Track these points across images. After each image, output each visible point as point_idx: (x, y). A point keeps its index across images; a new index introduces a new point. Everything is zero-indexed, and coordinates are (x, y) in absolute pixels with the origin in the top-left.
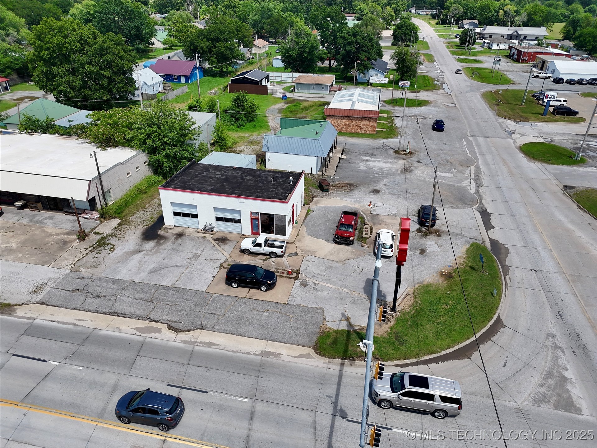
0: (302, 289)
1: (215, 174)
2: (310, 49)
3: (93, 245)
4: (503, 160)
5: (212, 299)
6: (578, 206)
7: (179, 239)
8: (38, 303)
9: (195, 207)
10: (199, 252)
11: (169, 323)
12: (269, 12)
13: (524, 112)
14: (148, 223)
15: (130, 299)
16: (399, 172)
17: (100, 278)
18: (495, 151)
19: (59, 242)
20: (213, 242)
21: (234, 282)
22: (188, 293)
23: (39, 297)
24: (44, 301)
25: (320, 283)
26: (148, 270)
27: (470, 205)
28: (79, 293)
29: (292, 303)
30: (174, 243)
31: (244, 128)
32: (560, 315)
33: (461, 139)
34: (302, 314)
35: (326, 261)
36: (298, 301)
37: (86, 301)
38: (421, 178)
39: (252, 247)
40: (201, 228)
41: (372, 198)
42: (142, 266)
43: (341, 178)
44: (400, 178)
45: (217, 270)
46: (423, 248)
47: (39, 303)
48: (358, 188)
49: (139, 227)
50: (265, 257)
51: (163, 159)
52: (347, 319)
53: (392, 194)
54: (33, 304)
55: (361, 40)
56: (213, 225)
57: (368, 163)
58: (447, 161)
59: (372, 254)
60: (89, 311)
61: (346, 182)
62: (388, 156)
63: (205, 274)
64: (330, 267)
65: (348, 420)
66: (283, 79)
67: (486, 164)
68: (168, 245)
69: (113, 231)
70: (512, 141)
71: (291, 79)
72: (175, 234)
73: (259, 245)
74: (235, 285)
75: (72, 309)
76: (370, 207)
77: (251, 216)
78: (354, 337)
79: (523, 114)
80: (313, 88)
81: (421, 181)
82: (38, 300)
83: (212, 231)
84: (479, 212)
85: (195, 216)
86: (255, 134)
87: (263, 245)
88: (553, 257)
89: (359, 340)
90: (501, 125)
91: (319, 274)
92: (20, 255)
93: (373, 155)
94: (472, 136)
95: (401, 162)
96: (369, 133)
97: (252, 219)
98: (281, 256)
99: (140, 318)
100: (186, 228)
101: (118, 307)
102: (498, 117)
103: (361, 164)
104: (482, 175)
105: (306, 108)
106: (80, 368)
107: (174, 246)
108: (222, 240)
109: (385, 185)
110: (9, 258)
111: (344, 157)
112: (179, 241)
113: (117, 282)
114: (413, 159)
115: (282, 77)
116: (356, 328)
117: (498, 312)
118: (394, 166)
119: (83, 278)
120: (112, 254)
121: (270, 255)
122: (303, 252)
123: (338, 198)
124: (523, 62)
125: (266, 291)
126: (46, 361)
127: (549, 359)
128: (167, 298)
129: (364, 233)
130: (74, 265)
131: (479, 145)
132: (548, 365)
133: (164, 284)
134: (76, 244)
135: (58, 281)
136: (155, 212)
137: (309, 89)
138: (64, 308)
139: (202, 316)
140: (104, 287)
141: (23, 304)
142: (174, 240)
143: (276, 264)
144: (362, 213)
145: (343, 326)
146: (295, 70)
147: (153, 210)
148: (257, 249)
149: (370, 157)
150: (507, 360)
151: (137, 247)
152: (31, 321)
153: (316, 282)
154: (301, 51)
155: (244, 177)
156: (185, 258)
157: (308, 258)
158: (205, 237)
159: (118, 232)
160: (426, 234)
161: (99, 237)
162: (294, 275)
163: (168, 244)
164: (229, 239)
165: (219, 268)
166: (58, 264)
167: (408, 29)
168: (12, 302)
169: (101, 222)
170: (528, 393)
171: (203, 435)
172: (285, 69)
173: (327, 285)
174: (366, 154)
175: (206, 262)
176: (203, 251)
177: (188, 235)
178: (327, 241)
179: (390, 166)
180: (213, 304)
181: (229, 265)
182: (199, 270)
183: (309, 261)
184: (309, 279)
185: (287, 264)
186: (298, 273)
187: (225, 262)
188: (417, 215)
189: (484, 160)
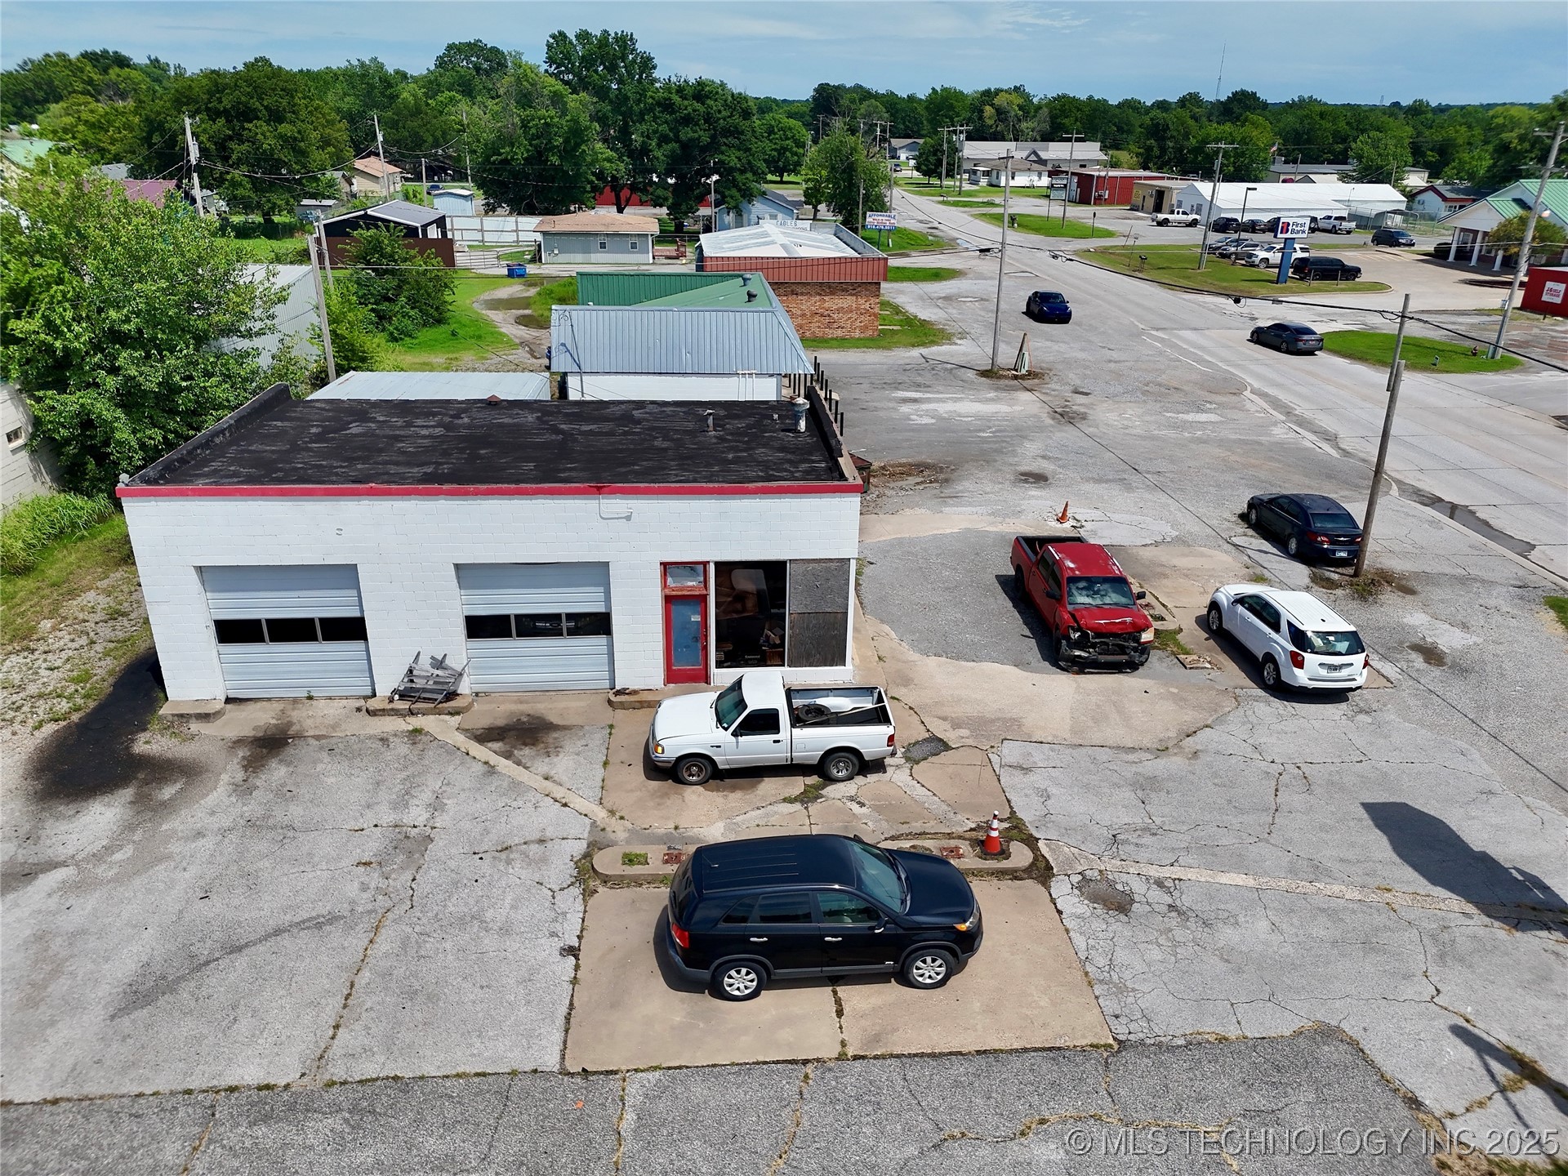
0: (1118, 926)
1: (409, 425)
2: (567, 141)
4: (1309, 373)
5: (630, 1116)
7: (273, 764)
9: (346, 575)
10: (417, 814)
12: (386, 88)
14: (64, 706)
16: (1049, 421)
20: (480, 751)
21: (737, 965)
22: (452, 1111)
25: (1176, 872)
26: (104, 990)
29: (1138, 1031)
30: (250, 791)
31: (415, 341)
33: (1134, 335)
34: (1259, 1100)
35: (1103, 755)
36: (1165, 1011)
38: (1134, 431)
39: (725, 737)
40: (384, 689)
41: (1043, 497)
42: (57, 972)
44: (1068, 435)
45: (571, 902)
46: (1417, 640)
48: (961, 472)
50: (797, 785)
51: (103, 409)
52: (1527, 1070)
53: (1099, 481)
55: (720, 112)
56: (455, 662)
57: (924, 406)
58: (1159, 385)
59: (1260, 692)
61: (904, 460)
62: (966, 385)
63: (512, 944)
64: (1145, 786)
66: (488, 237)
67: (1276, 385)
71: (512, 237)
72: (239, 742)
73: (764, 722)
74: (739, 981)
76: (1067, 525)
77: (665, 585)
79: (1225, 284)
80: (603, 246)
81: (1142, 437)
83: (452, 695)
84: (1424, 504)
85: (351, 629)
87: (784, 719)
90: (1198, 305)
91: (1131, 829)
93: (920, 387)
94: (1156, 329)
95: (1027, 396)
96: (857, 334)
97: (669, 600)
98: (877, 765)
100: (295, 701)
102: (1170, 291)
103: (905, 409)
104: (1302, 412)
107: (252, 807)
108: (524, 733)
109: (1044, 457)
111: (834, 396)
112: (277, 772)
114: (1054, 386)
115: (482, 230)
118: (1017, 408)
121: (824, 768)
122: (964, 732)
123: (923, 510)
124: (1099, 201)
125: (941, 983)
131: (1200, 347)
133: (250, 1074)
136: (98, 648)
137: (587, 251)
142: (240, 775)
143: (877, 809)
146: (524, 206)
147: (84, 641)
148: (759, 747)
149: (916, 391)
153: (1154, 872)
154: (537, 148)
155: (564, 426)
156: (346, 863)
157: (1011, 752)
158: (417, 731)
160: (1364, 593)
162: (1020, 856)
163: (211, 799)
164: (555, 720)
165: (576, 891)
167: (787, 139)
172: (486, 213)
173: (1225, 879)
174: (897, 385)
175: (485, 867)
176: (437, 805)
177: (318, 738)
178: (1019, 664)
179: (1002, 408)
181: (629, 860)
182: (462, 922)
183: (1026, 770)
184: (1110, 865)
185: (934, 803)
186: (1031, 842)
187: (594, 846)
188: (1250, 532)
189: (1258, 376)
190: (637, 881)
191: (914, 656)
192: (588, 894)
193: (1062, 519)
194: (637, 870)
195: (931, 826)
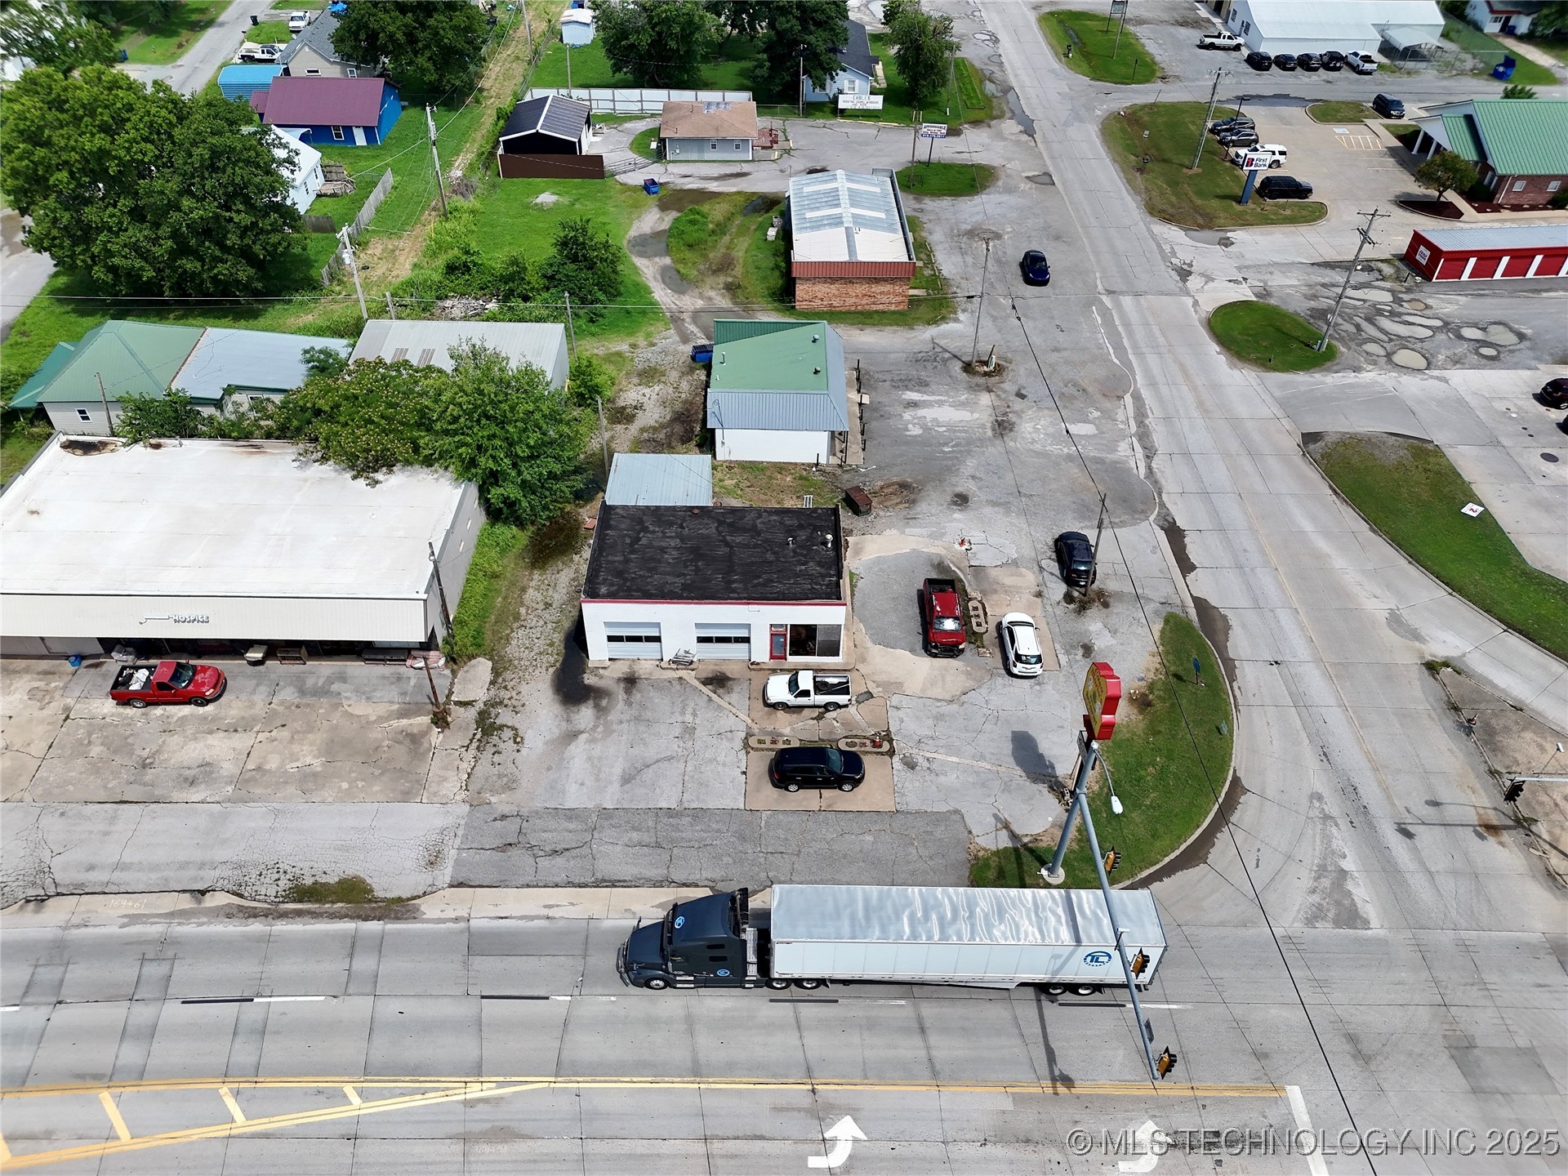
0: (909, 774)
1: (665, 535)
3: (475, 734)
4: (1183, 369)
5: (763, 822)
6: (1331, 487)
7: (635, 692)
8: (451, 886)
9: (656, 624)
10: (689, 718)
11: (711, 884)
13: (1200, 194)
14: (552, 660)
15: (619, 848)
16: (990, 433)
17: (537, 813)
18: (1161, 340)
19: (401, 738)
20: (705, 689)
21: (792, 782)
22: (718, 818)
23: (446, 874)
24: (461, 880)
25: (935, 755)
26: (615, 778)
27: (1143, 512)
28: (514, 852)
29: (904, 808)
30: (631, 704)
32: (1325, 754)
33: (1088, 305)
34: (929, 829)
35: (929, 702)
36: (913, 802)
37: (540, 865)
38: (1038, 447)
39: (791, 697)
40: (666, 659)
41: (959, 520)
42: (600, 771)
43: (879, 468)
44: (994, 451)
45: (742, 756)
46: (1086, 641)
47: (453, 886)
48: (923, 493)
49: (537, 672)
50: (816, 712)
52: (1007, 826)
53: (993, 504)
54: (443, 889)
56: (693, 652)
57: (921, 412)
58: (1074, 385)
59: (1003, 672)
60: (557, 886)
61: (895, 479)
63: (726, 770)
64: (939, 718)
65: (1060, 1005)
66: (620, 108)
67: (1153, 384)
68: (619, 708)
69: (492, 692)
70: (1189, 301)
72: (619, 679)
73: (806, 693)
74: (793, 788)
75: (523, 886)
76: (964, 548)
77: (771, 631)
78: (1027, 858)
80: (714, 147)
81: (1038, 454)
82: (448, 880)
83: (693, 663)
84: (1162, 528)
86: (641, 341)
87: (812, 693)
88: (1302, 628)
89: (1038, 864)
90: (1159, 246)
91: (927, 737)
92: (345, 785)
93: (922, 385)
94: (1110, 292)
95: (985, 399)
96: (893, 308)
97: (772, 635)
98: (846, 706)
99: (658, 884)
100: (633, 660)
101: (605, 869)
102: (1149, 218)
103: (907, 416)
104: (1150, 421)
105: (721, 229)
106: (613, 999)
107: (634, 712)
108: (718, 681)
109: (973, 477)
110: (327, 794)
111: (866, 400)
112: (637, 695)
113: (571, 814)
114: (1007, 386)
115: (614, 102)
116: (1026, 840)
117: (1233, 764)
118: (976, 415)
119: (504, 817)
120: (524, 751)
121: (825, 709)
122: (880, 689)
123: (894, 531)
125: (851, 791)
126: (547, 998)
127: (1318, 842)
128: (684, 835)
129: (974, 621)
130: (467, 790)
131: (1127, 325)
132: (1317, 853)
133: (664, 805)
134: (436, 736)
135: (460, 832)
136: (549, 626)
137: (701, 150)
138: (507, 887)
139: (762, 860)
140: (555, 830)
141: (425, 894)
142: (625, 696)
143: (842, 724)
144: (954, 568)
145: (1004, 841)
147: (542, 621)
148: (803, 701)
149: (918, 391)
150: (1260, 854)
151: (564, 724)
152: (463, 925)
153: (928, 755)
154: (659, 34)
155: (728, 538)
156: (671, 737)
157: (895, 700)
158: (680, 678)
159: (504, 694)
160: (1083, 607)
161: (471, 713)
162: (886, 746)
164: (731, 676)
165: (744, 752)
166: (435, 794)
168: (404, 896)
169: (454, 673)
170: (1296, 908)
171: (864, 1070)
173: (950, 759)
174: (906, 383)
175: (714, 741)
176: (695, 715)
177: (646, 680)
178: (912, 651)
179: (966, 415)
180: (771, 834)
181: (760, 742)
182: (711, 761)
183: (898, 708)
184: (914, 751)
185: (863, 724)
186: (891, 741)
187: (749, 735)
188: (1054, 556)
189: (1147, 372)
190: (762, 750)
191: (869, 644)
192: (747, 753)
193: (962, 543)
194: (762, 746)
195: (859, 733)
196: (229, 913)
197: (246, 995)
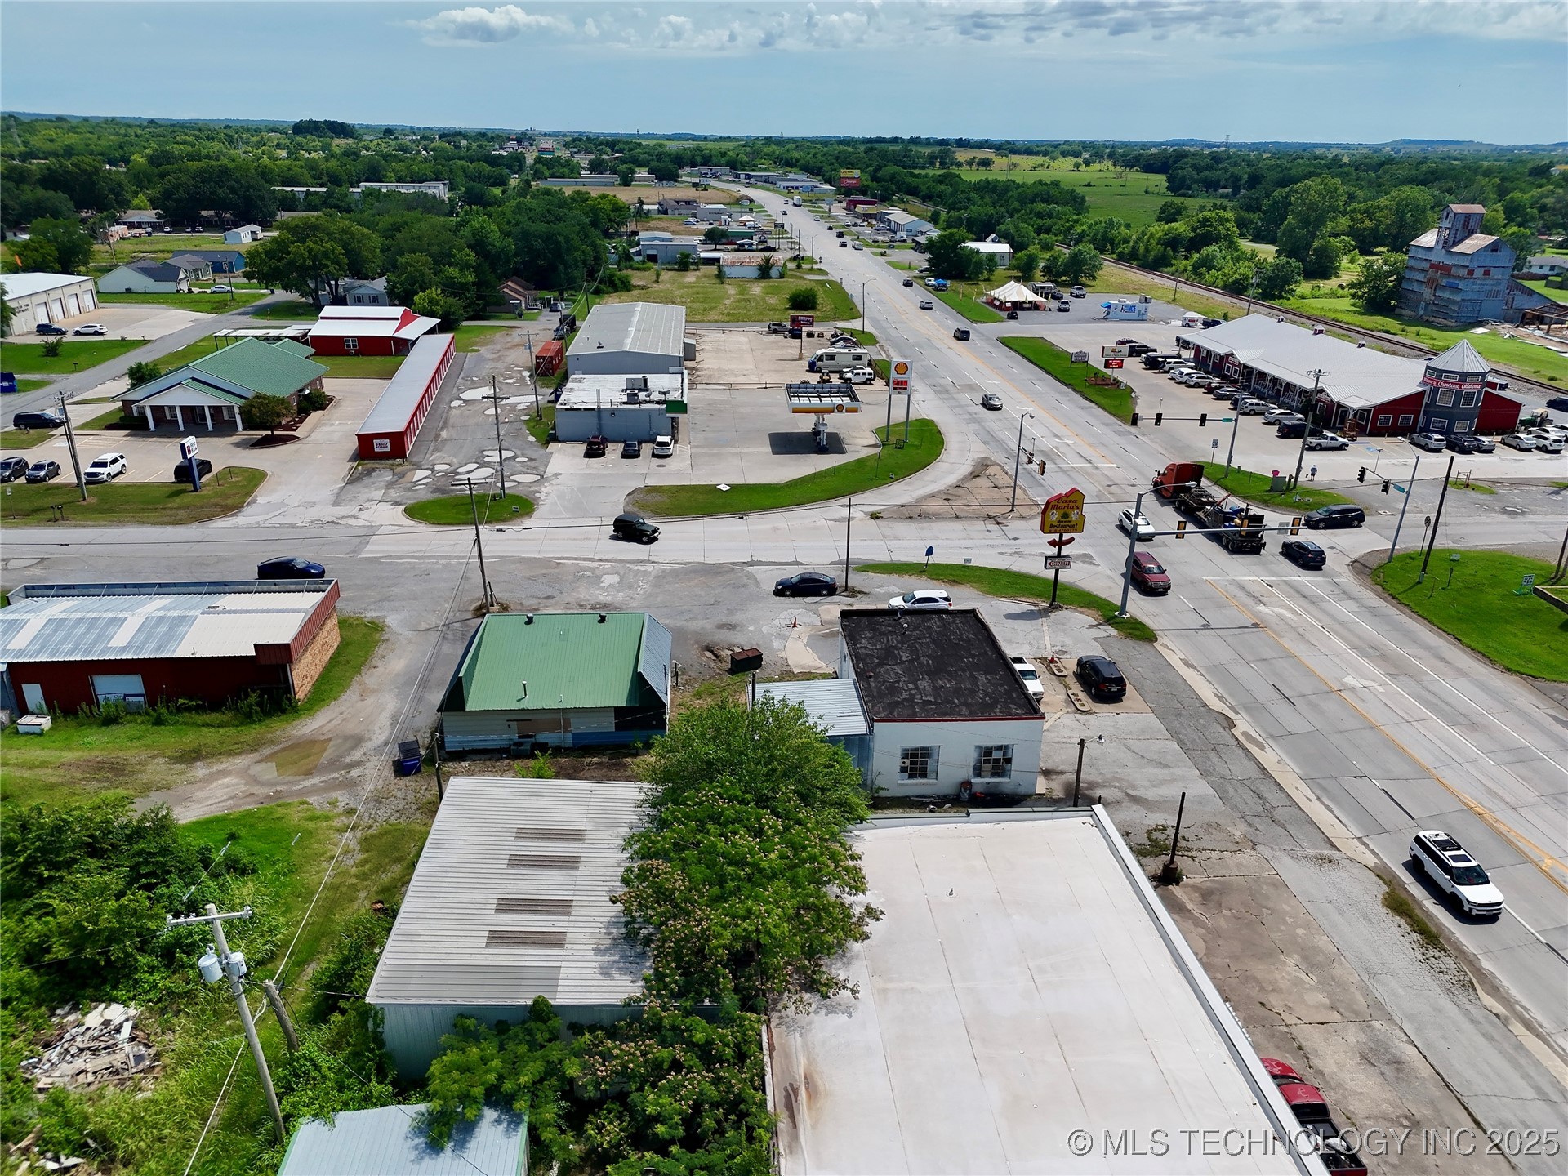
8: (1338, 850)
11: (1228, 729)
13: (152, 503)
15: (1233, 767)
17: (1234, 807)
19: (1213, 903)
22: (1171, 724)
23: (1329, 852)
28: (1277, 818)
33: (375, 562)
48: (718, 640)
54: (1344, 854)
60: (1289, 795)
75: (1304, 812)
76: (799, 626)
82: (1335, 851)
92: (1300, 931)
106: (1354, 763)
110: (1322, 942)
113: (1219, 791)
119: (1250, 825)
120: (1170, 824)
126: (1382, 790)
128: (1197, 738)
130: (1240, 850)
131: (425, 551)
134: (1193, 880)
138: (1312, 820)
140: (1241, 798)
152: (1365, 840)
166: (1262, 867)
168: (1373, 876)
193: (792, 627)
196: (1495, 990)
197: (1547, 949)
